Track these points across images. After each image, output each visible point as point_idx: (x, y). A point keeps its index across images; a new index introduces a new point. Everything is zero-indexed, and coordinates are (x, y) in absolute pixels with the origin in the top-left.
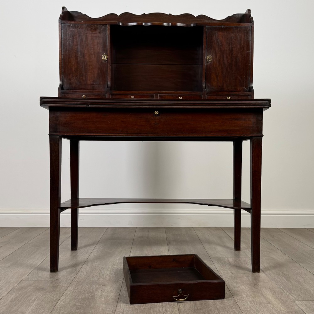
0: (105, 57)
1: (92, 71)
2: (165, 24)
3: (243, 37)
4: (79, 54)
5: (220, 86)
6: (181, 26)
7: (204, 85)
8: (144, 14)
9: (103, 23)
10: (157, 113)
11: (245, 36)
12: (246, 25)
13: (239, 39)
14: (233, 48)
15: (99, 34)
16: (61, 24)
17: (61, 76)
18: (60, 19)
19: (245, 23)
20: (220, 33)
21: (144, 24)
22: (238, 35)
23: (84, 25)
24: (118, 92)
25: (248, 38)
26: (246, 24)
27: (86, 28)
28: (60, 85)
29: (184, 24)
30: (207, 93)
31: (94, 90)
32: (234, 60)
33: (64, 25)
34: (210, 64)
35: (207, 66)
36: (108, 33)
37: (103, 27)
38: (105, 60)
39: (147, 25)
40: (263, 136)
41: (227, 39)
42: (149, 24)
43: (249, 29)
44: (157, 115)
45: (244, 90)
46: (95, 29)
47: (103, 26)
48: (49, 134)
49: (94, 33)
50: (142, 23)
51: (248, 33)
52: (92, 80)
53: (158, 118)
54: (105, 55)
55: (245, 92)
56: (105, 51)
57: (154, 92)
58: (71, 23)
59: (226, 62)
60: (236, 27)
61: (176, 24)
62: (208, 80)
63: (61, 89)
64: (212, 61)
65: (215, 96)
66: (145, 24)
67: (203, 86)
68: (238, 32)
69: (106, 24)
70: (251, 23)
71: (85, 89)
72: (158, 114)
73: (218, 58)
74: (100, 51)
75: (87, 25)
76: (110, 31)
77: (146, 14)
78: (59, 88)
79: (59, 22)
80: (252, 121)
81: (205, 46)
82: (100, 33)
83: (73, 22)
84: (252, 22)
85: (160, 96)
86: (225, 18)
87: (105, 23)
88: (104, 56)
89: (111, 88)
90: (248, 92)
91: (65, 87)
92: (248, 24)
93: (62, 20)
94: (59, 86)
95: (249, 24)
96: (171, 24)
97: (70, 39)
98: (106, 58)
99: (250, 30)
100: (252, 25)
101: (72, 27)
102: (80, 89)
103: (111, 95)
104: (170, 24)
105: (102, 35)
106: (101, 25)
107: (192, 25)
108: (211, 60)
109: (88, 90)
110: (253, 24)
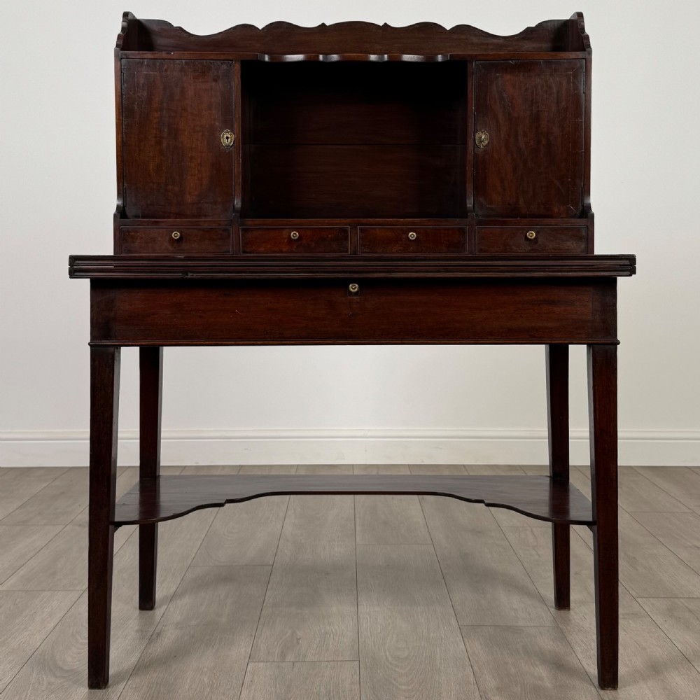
0: (227, 138)
1: (197, 172)
2: (373, 57)
3: (564, 84)
4: (166, 130)
5: (509, 204)
6: (413, 60)
7: (470, 203)
8: (323, 25)
9: (222, 57)
10: (354, 289)
11: (569, 82)
12: (571, 57)
13: (555, 90)
14: (539, 111)
15: (214, 84)
16: (118, 58)
17: (121, 184)
18: (117, 46)
19: (569, 51)
20: (508, 77)
21: (321, 57)
22: (551, 80)
23: (178, 62)
24: (258, 221)
25: (576, 88)
26: (573, 55)
27: (182, 70)
28: (118, 207)
29: (420, 57)
30: (480, 223)
31: (199, 216)
32: (544, 142)
33: (128, 62)
34: (485, 151)
35: (476, 156)
36: (236, 81)
37: (224, 67)
38: (228, 146)
39: (328, 61)
40: (619, 344)
41: (526, 90)
42: (335, 57)
43: (578, 65)
44: (356, 294)
45: (570, 212)
46: (204, 72)
47: (222, 64)
48: (89, 344)
49: (200, 80)
50: (318, 57)
51: (576, 76)
52: (196, 193)
53: (358, 300)
54: (228, 132)
55: (573, 220)
56: (228, 124)
57: (348, 220)
58: (145, 56)
59: (522, 145)
60: (548, 62)
61: (401, 57)
62: (480, 190)
63: (121, 218)
64: (488, 143)
65: (499, 230)
66: (323, 58)
67: (468, 205)
68: (551, 75)
69: (231, 58)
70: (584, 50)
71: (178, 215)
72: (357, 292)
73: (502, 136)
74: (217, 124)
75: (184, 61)
76: (239, 76)
77: (328, 25)
78: (115, 215)
79: (116, 55)
80: (591, 306)
81: (472, 107)
82: (215, 80)
83: (148, 55)
84: (588, 49)
85: (361, 229)
86: (521, 31)
87: (226, 58)
88: (225, 136)
89: (244, 214)
90: (579, 220)
91: (128, 212)
92: (578, 53)
93: (122, 49)
94: (114, 210)
95: (580, 54)
96: (388, 57)
97: (142, 95)
98: (229, 140)
99: (581, 67)
100: (587, 56)
101: (148, 66)
102: (166, 215)
103: (243, 229)
104: (386, 56)
105: (220, 85)
106: (219, 63)
107: (440, 58)
108: (486, 142)
109: (186, 216)
110: (590, 53)
